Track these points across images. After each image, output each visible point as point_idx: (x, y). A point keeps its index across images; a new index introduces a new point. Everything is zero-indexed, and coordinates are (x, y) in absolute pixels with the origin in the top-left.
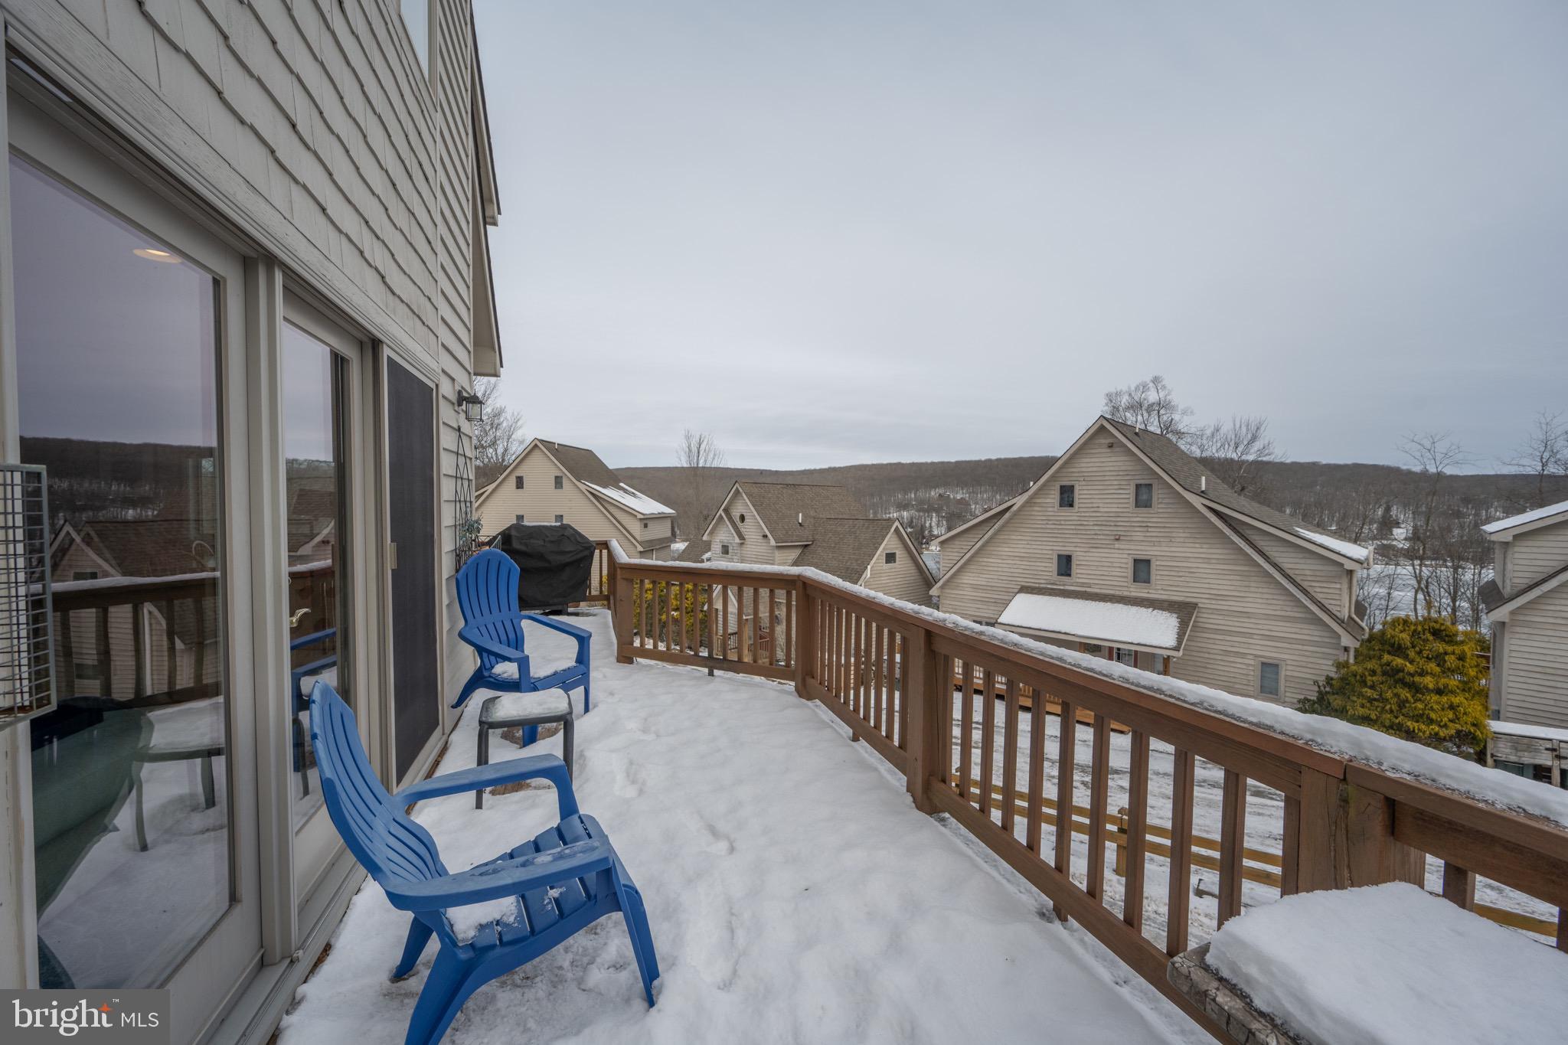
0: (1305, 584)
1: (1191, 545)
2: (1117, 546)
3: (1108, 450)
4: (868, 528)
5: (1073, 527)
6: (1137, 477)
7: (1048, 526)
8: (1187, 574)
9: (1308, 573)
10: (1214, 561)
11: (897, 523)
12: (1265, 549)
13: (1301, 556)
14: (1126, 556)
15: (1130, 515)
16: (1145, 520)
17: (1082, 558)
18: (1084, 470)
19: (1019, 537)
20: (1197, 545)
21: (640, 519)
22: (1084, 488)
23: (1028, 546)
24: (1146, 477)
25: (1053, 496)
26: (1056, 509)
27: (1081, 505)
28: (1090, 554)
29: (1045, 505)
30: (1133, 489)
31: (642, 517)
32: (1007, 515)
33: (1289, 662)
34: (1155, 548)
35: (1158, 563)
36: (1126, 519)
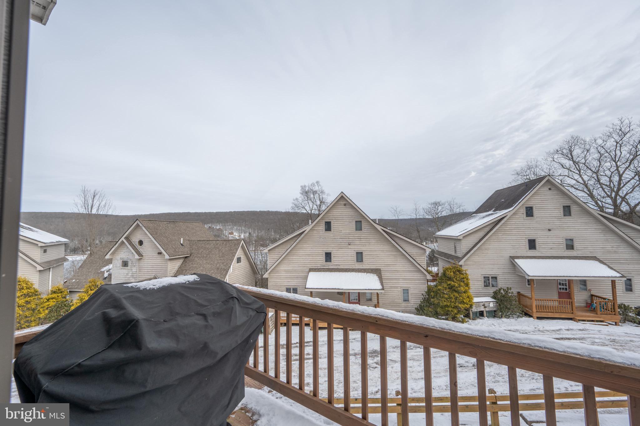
0: (414, 258)
1: (377, 245)
2: (349, 247)
3: (344, 207)
4: (226, 245)
5: (331, 240)
6: (355, 218)
7: (320, 240)
8: (376, 257)
9: (415, 253)
10: (385, 251)
11: (243, 242)
12: (401, 245)
13: (412, 247)
14: (353, 251)
15: (353, 234)
16: (360, 236)
17: (335, 253)
18: (335, 215)
19: (307, 246)
20: (379, 245)
21: (41, 247)
22: (335, 222)
23: (312, 250)
24: (359, 218)
25: (322, 226)
26: (324, 233)
27: (334, 230)
28: (339, 251)
29: (319, 230)
30: (354, 223)
31: (43, 245)
32: (303, 235)
33: (411, 288)
34: (364, 247)
35: (366, 253)
36: (352, 236)
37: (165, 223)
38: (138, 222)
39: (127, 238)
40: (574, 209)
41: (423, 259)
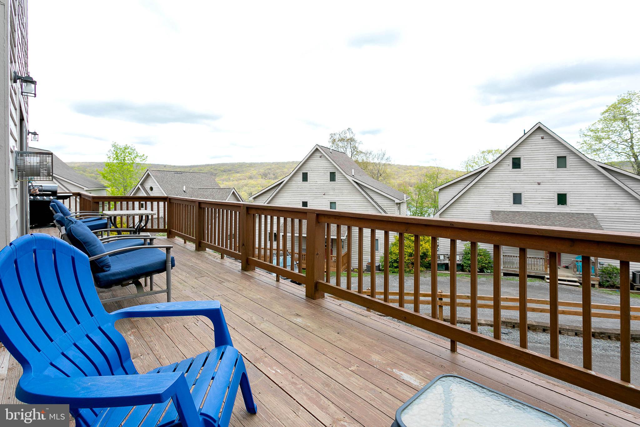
0: (385, 209)
1: (350, 196)
2: (324, 197)
3: (320, 158)
4: (219, 192)
5: (308, 190)
6: (330, 169)
7: (298, 190)
8: (348, 207)
9: (385, 204)
11: (233, 190)
12: (372, 197)
13: (383, 198)
14: (327, 201)
15: (328, 184)
16: (334, 186)
17: (311, 203)
18: (311, 166)
19: (287, 195)
22: (312, 173)
23: (291, 199)
24: (333, 170)
25: (300, 177)
26: (301, 183)
27: (310, 181)
28: (315, 201)
29: (297, 181)
30: (329, 174)
32: (282, 185)
34: (337, 198)
35: (339, 203)
36: (327, 186)
37: (172, 173)
38: (148, 172)
39: (142, 184)
40: (571, 160)
41: (394, 211)
